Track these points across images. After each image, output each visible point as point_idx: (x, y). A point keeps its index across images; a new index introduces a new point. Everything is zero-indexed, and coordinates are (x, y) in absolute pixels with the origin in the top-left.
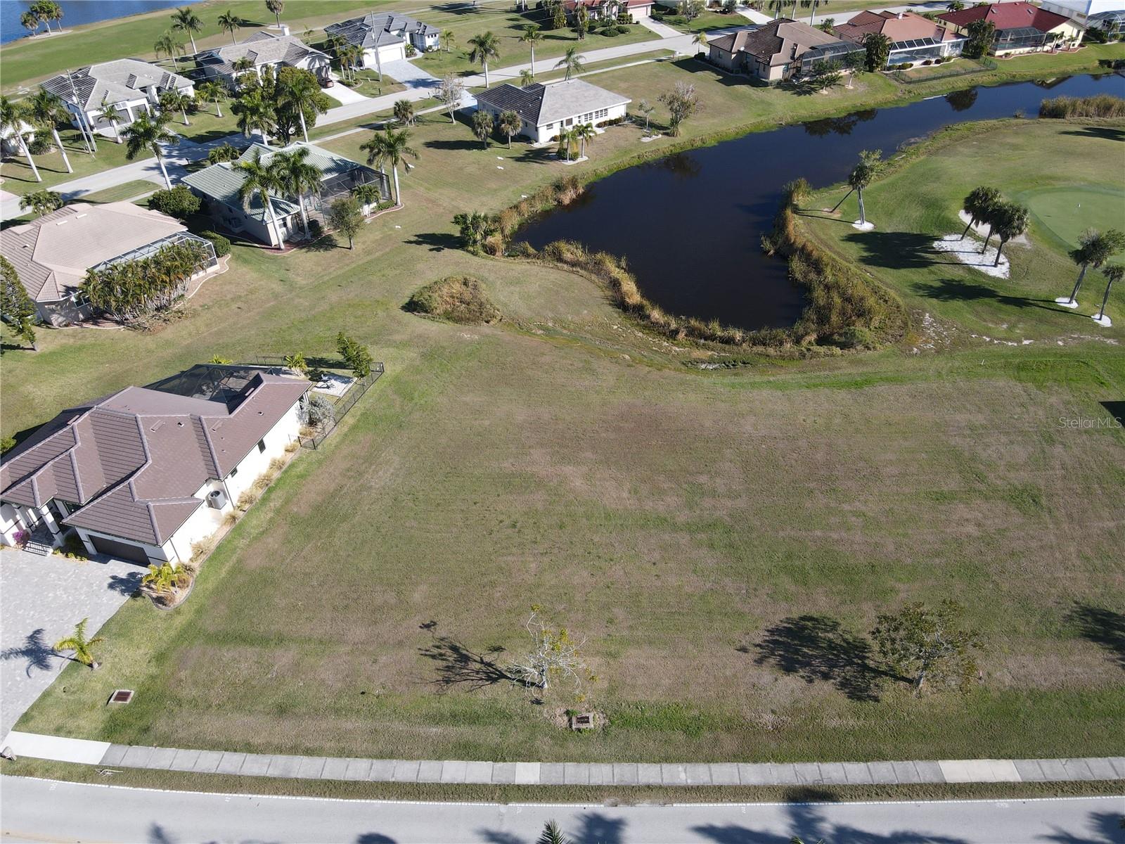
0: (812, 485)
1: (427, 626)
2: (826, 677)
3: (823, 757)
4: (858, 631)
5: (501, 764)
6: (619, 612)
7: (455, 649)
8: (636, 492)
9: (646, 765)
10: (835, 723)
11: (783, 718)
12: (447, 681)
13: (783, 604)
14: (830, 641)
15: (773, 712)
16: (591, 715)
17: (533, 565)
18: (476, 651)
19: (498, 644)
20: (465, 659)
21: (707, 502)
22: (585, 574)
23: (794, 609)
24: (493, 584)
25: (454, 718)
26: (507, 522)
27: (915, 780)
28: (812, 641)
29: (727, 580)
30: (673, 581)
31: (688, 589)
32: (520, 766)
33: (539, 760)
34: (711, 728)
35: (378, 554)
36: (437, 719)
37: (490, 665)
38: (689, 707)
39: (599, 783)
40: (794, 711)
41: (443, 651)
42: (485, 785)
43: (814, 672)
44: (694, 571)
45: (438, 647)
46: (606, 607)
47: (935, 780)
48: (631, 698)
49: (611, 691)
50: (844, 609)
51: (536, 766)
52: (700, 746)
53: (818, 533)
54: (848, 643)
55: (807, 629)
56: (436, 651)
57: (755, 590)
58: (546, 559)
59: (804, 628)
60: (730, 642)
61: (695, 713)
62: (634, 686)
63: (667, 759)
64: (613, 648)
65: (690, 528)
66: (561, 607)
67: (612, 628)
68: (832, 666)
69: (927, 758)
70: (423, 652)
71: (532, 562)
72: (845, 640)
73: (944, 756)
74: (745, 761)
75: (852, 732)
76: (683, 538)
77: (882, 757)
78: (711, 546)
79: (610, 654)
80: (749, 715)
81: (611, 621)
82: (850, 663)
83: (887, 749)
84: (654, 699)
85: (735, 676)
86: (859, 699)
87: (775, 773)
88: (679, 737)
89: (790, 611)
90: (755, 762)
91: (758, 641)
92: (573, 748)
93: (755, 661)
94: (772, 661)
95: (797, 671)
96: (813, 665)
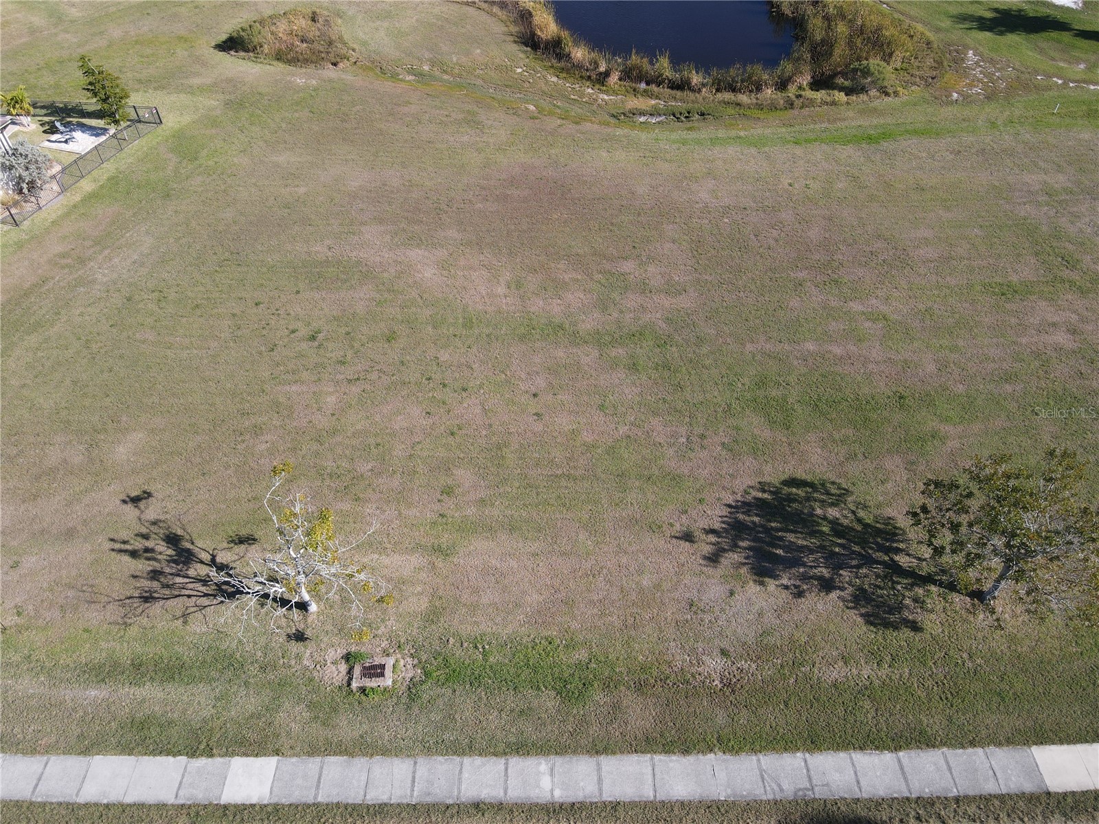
0: (802, 275)
1: (135, 500)
2: (827, 586)
3: (814, 742)
4: (879, 506)
5: (202, 762)
6: (464, 476)
7: (172, 540)
8: (519, 285)
9: (478, 760)
10: (836, 673)
11: (743, 664)
12: (148, 598)
13: (749, 462)
14: (834, 523)
15: (724, 653)
16: (390, 662)
17: (331, 400)
18: (203, 545)
19: (244, 532)
20: (185, 557)
21: (632, 300)
22: (416, 411)
23: (768, 468)
24: (257, 431)
25: (138, 670)
26: (304, 332)
27: (990, 787)
28: (806, 523)
29: (655, 422)
30: (564, 422)
31: (588, 437)
32: (239, 764)
33: (277, 752)
34: (609, 685)
35: (74, 383)
36: (103, 672)
37: (221, 568)
38: (571, 646)
39: (384, 798)
40: (762, 651)
41: (150, 544)
42: (161, 807)
43: (805, 578)
44: (601, 407)
45: (146, 537)
46: (446, 467)
47: (1028, 787)
48: (467, 630)
49: (432, 616)
50: (854, 469)
51: (268, 764)
52: (584, 721)
53: (810, 346)
54: (866, 526)
55: (795, 500)
56: (139, 544)
57: (702, 437)
58: (355, 389)
59: (790, 499)
60: (655, 528)
61: (581, 655)
62: (473, 608)
63: (522, 748)
64: (445, 539)
65: (598, 339)
66: (364, 467)
67: (450, 503)
68: (836, 563)
69: (1009, 742)
70: (117, 546)
71: (331, 393)
72: (859, 520)
73: (1042, 738)
74: (668, 748)
75: (867, 690)
76: (588, 356)
77: (923, 740)
78: (633, 367)
79: (438, 550)
80: (681, 660)
81: (448, 491)
82: (869, 561)
83: (934, 723)
84: (509, 630)
85: (657, 587)
86: (887, 625)
87: (722, 776)
88: (548, 701)
89: (760, 472)
90: (686, 752)
91: (704, 523)
92: (347, 726)
93: (705, 558)
94: (735, 557)
95: (775, 577)
96: (804, 565)
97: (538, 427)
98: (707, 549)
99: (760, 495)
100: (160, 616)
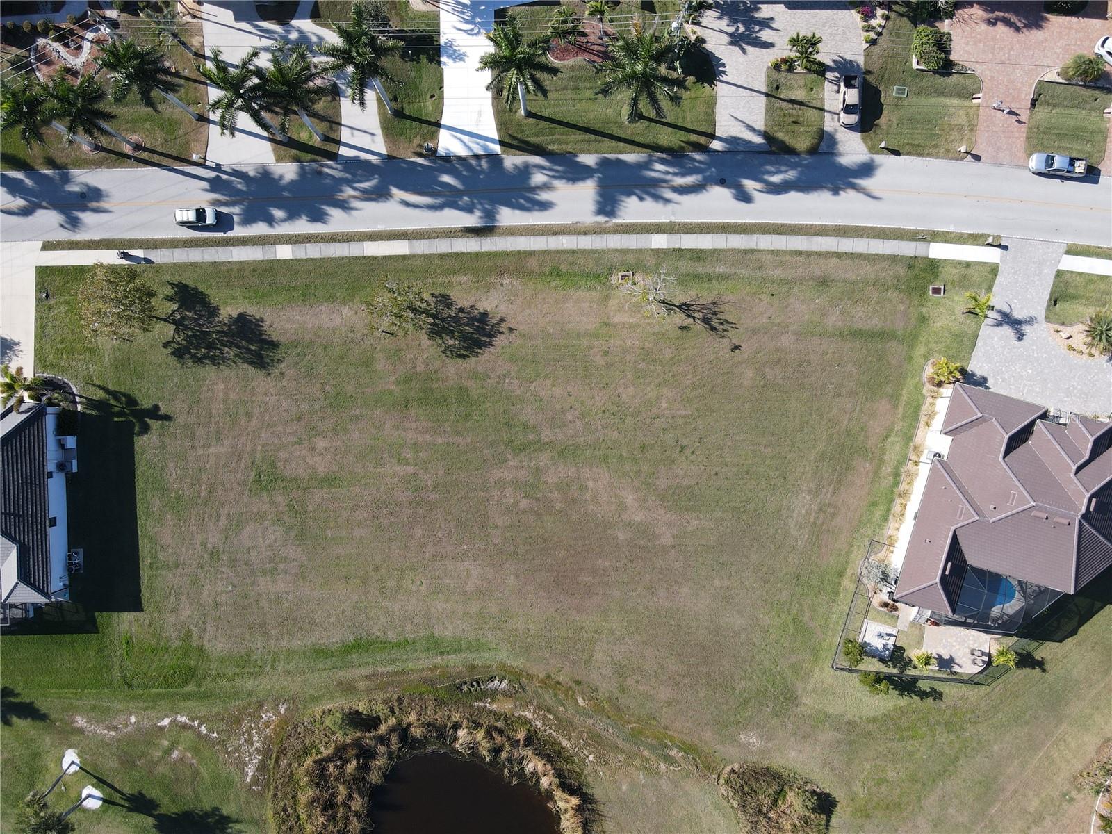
1: (737, 348)
2: (461, 310)
3: (477, 255)
4: (432, 346)
5: (677, 247)
6: (600, 361)
7: (713, 328)
9: (586, 248)
10: (465, 278)
11: (496, 281)
12: (714, 304)
13: (480, 369)
14: (452, 337)
15: (502, 285)
16: (620, 281)
18: (700, 326)
19: (685, 332)
20: (706, 320)
21: (522, 475)
22: (624, 397)
23: (473, 364)
24: (694, 386)
25: (709, 278)
26: (688, 452)
27: (426, 241)
28: (465, 337)
29: (518, 392)
30: (558, 391)
31: (548, 382)
32: (664, 246)
33: (652, 250)
34: (542, 274)
36: (721, 278)
37: (690, 316)
38: (556, 288)
39: (615, 236)
40: (488, 287)
41: (722, 327)
42: (685, 233)
43: (469, 313)
44: (541, 400)
45: (724, 330)
46: (609, 365)
47: (414, 242)
48: (594, 293)
49: (607, 298)
50: (437, 364)
51: (654, 246)
52: (552, 261)
54: (440, 336)
55: (465, 348)
56: (726, 326)
57: (498, 383)
59: (467, 348)
60: (523, 335)
61: (553, 284)
62: (591, 301)
63: (573, 252)
64: (605, 330)
66: (642, 365)
67: (605, 348)
68: (456, 319)
69: (414, 256)
70: (734, 326)
72: (442, 339)
73: (404, 257)
74: (525, 252)
75: (456, 272)
77: (442, 256)
79: (607, 325)
80: (518, 283)
81: (606, 353)
82: (443, 320)
83: (437, 261)
84: (578, 293)
85: (523, 310)
86: (442, 296)
87: (509, 243)
88: (564, 267)
89: (477, 363)
90: (519, 252)
91: (503, 337)
92: (631, 259)
93: (505, 321)
94: (494, 321)
95: (480, 313)
96: (468, 318)
97: (569, 388)
98: (503, 325)
99: (479, 351)
100: (707, 297)
